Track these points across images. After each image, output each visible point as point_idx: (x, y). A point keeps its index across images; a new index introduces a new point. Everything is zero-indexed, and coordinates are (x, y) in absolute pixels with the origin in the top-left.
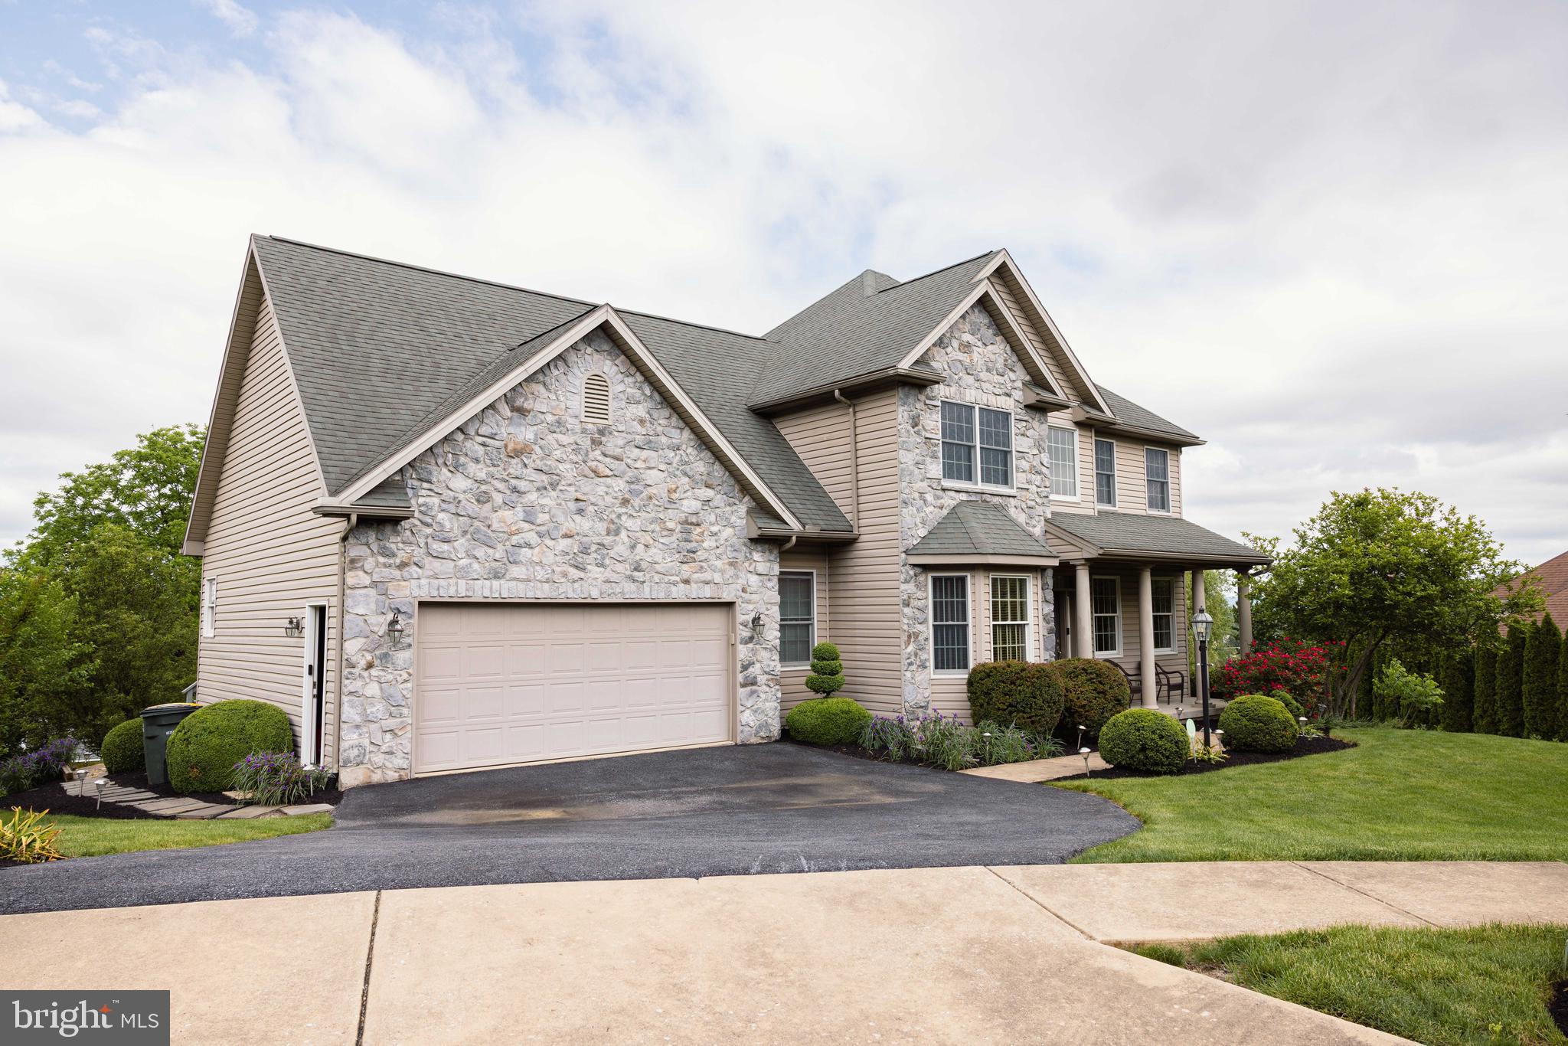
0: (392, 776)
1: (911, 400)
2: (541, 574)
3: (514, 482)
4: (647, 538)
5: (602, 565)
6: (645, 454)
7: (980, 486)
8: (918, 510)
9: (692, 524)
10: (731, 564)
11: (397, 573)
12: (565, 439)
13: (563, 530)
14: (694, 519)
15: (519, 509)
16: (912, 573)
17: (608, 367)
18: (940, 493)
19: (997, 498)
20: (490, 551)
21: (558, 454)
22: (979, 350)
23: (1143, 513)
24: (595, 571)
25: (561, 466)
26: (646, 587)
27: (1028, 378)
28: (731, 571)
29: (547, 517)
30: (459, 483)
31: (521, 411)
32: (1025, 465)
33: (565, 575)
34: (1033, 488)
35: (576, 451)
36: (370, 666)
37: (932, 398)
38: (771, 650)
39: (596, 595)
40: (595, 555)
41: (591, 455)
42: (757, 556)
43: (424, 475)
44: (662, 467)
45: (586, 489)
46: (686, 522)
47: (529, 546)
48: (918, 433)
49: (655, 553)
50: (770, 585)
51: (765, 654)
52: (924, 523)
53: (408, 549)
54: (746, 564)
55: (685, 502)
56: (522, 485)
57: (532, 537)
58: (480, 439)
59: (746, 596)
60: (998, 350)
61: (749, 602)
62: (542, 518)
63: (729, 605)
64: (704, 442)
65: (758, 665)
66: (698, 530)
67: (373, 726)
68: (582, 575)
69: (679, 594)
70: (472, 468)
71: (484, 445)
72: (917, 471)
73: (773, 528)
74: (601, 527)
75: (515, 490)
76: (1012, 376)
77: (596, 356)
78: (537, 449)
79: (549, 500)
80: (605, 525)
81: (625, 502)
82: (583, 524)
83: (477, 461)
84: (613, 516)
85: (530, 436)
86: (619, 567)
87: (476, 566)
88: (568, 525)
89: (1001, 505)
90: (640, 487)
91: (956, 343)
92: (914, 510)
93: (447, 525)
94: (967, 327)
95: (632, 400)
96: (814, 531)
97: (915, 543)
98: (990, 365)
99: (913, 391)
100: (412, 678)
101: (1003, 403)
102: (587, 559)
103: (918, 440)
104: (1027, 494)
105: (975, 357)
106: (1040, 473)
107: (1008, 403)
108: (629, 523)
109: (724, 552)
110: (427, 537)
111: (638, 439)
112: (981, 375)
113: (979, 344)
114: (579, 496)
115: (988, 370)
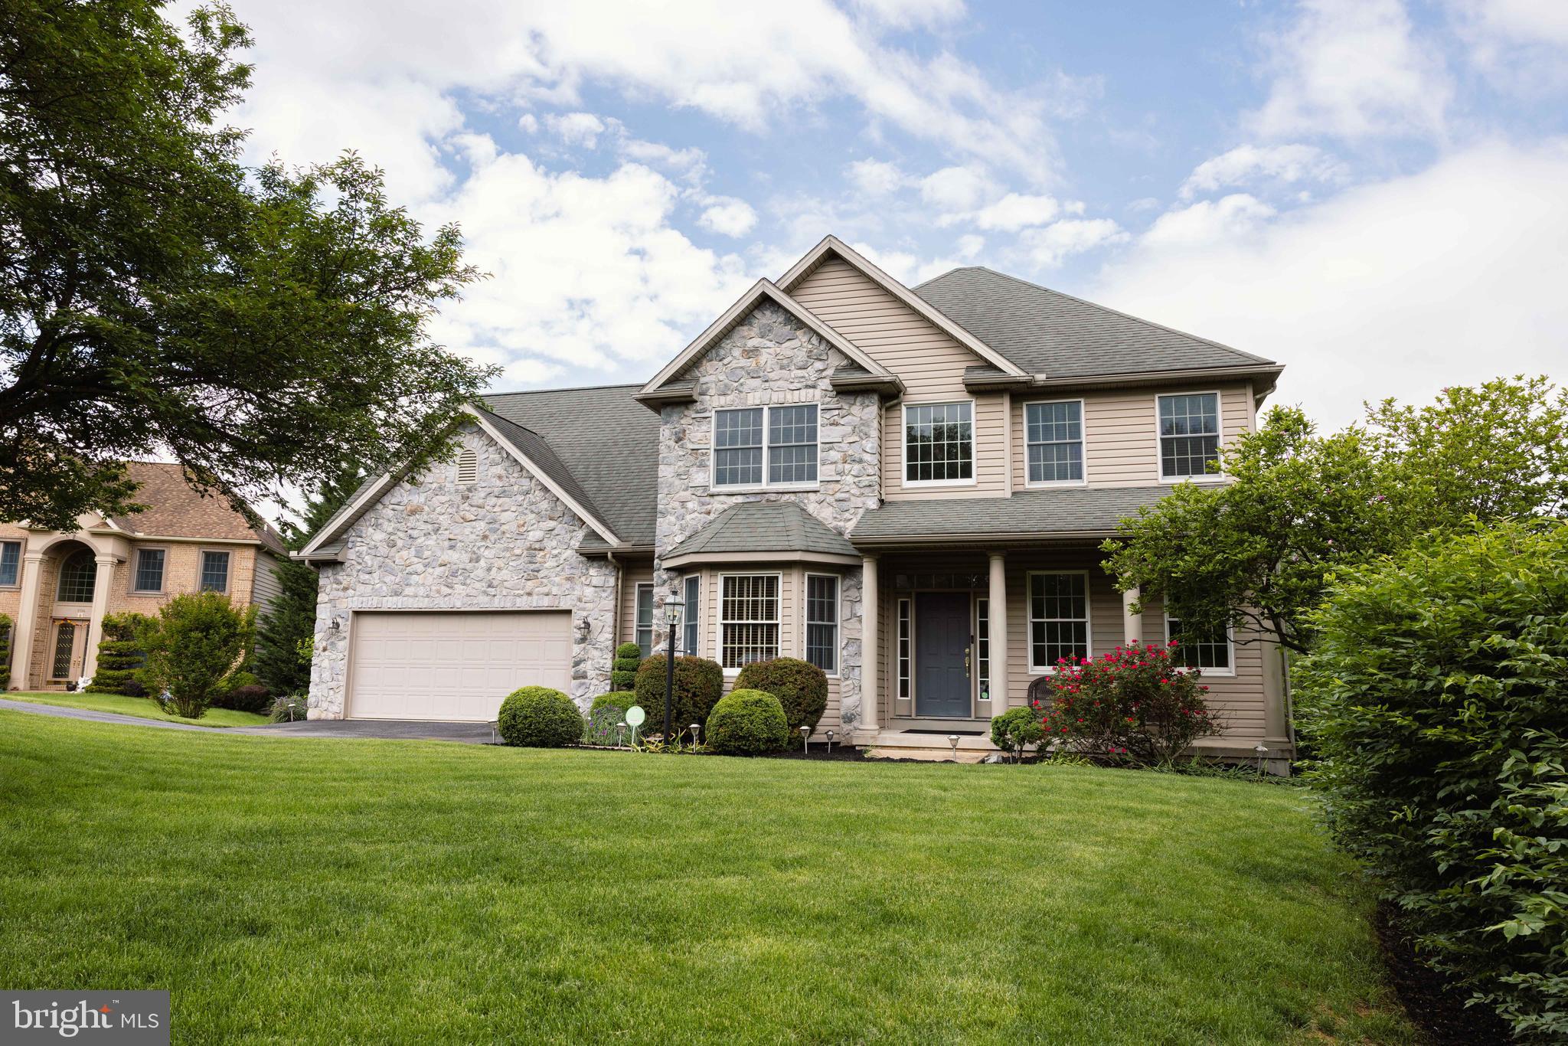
0: (331, 716)
1: (675, 418)
2: (422, 591)
3: (410, 532)
4: (500, 563)
5: (464, 584)
6: (501, 501)
7: (764, 485)
8: (677, 518)
9: (535, 549)
10: (568, 579)
11: (341, 594)
12: (443, 499)
13: (440, 562)
14: (537, 546)
15: (413, 549)
16: (665, 577)
17: (474, 443)
18: (708, 499)
19: (787, 496)
20: (394, 578)
21: (438, 510)
22: (771, 351)
23: (1153, 484)
24: (459, 588)
25: (441, 518)
26: (496, 599)
27: (845, 362)
28: (568, 585)
29: (430, 553)
30: (379, 536)
31: (417, 484)
32: (834, 455)
33: (438, 592)
34: (849, 479)
35: (452, 506)
36: (325, 650)
37: (705, 411)
38: (602, 650)
39: (459, 605)
40: (461, 578)
41: (461, 507)
42: (592, 572)
43: (359, 533)
44: (513, 509)
45: (456, 532)
46: (530, 548)
47: (417, 573)
48: (682, 447)
49: (505, 574)
50: (604, 595)
51: (596, 653)
52: (683, 529)
53: (348, 579)
54: (583, 579)
55: (531, 533)
56: (415, 533)
57: (420, 568)
58: (391, 507)
59: (582, 605)
60: (799, 346)
61: (584, 609)
62: (427, 554)
63: (568, 612)
64: (546, 489)
65: (590, 662)
66: (542, 553)
67: (324, 685)
68: (449, 591)
69: (523, 604)
70: (386, 525)
71: (393, 510)
72: (677, 482)
73: (595, 547)
74: (466, 557)
75: (411, 537)
76: (819, 365)
77: (468, 437)
78: (426, 508)
79: (431, 542)
80: (469, 555)
81: (485, 537)
82: (453, 556)
83: (390, 521)
84: (475, 549)
85: (422, 500)
86: (478, 585)
87: (385, 588)
88: (445, 558)
89: (794, 504)
90: (496, 526)
91: (737, 352)
92: (672, 519)
93: (370, 563)
94: (755, 330)
95: (494, 464)
96: (626, 547)
97: (671, 548)
98: (785, 362)
99: (677, 410)
100: (346, 658)
101: (805, 397)
102: (456, 580)
103: (681, 453)
104: (838, 486)
105: (762, 359)
106: (861, 461)
107: (810, 396)
108: (486, 553)
109: (563, 569)
110: (359, 571)
111: (497, 491)
112: (772, 376)
113: (769, 344)
114: (451, 537)
115: (782, 368)
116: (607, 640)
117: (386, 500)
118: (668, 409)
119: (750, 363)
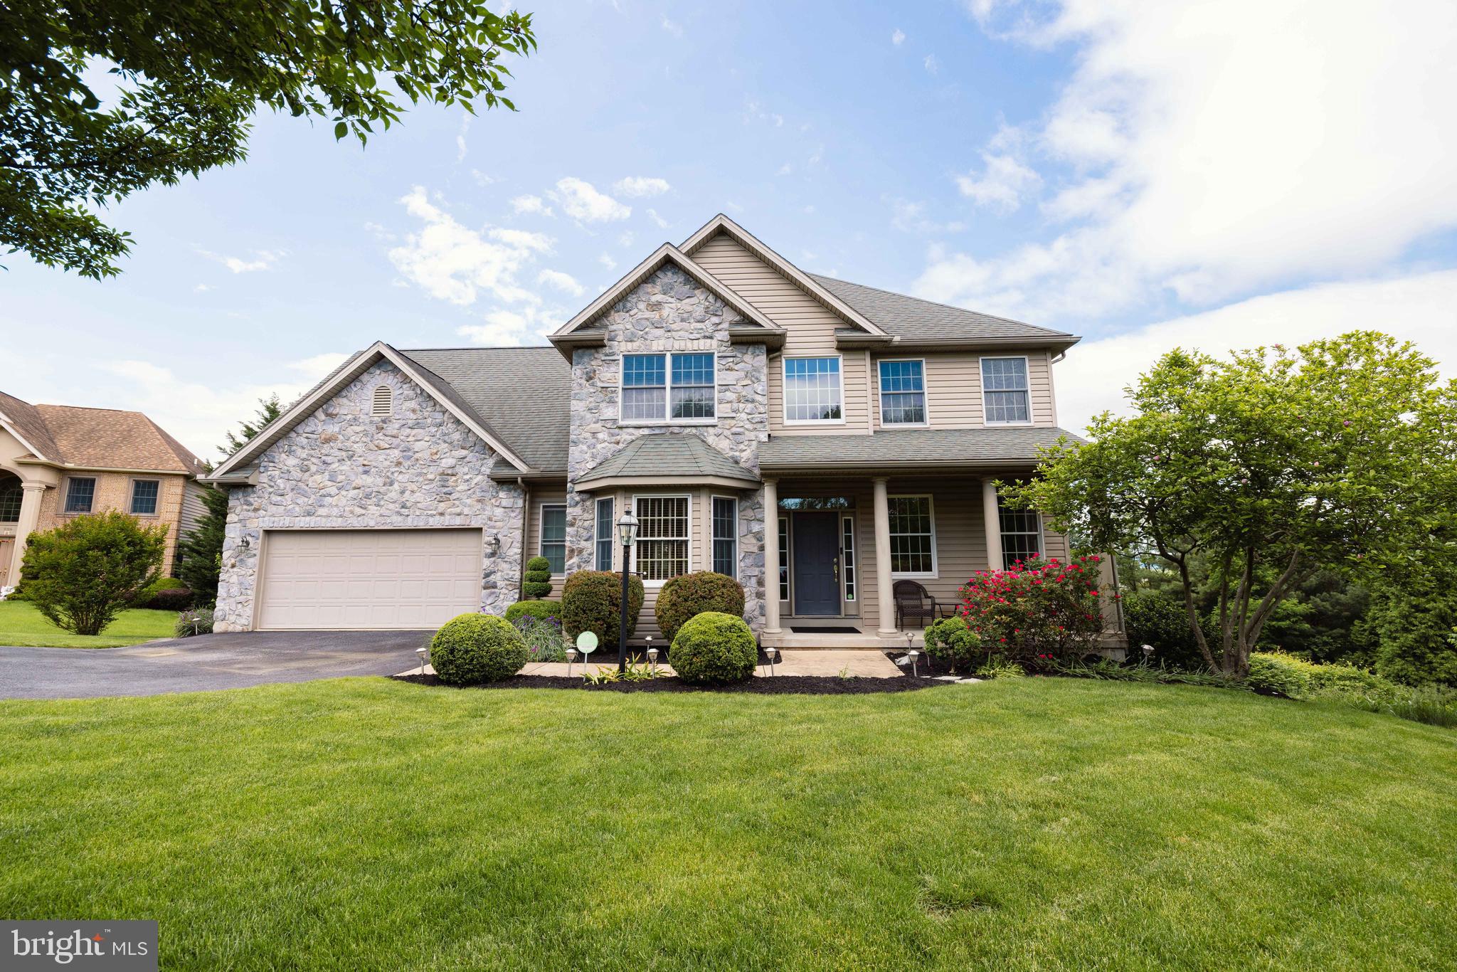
0: (239, 628)
1: (586, 359)
2: (335, 511)
3: (323, 458)
4: (414, 486)
5: (378, 505)
6: (414, 432)
7: (668, 420)
8: (589, 447)
9: (448, 475)
10: (479, 501)
11: (252, 514)
12: (358, 429)
13: (354, 485)
14: (450, 472)
15: (326, 474)
16: (577, 499)
17: (389, 380)
18: (617, 430)
19: (689, 429)
20: (306, 499)
21: (353, 439)
22: (673, 305)
23: (979, 426)
24: (373, 509)
25: (355, 446)
26: (410, 519)
27: (738, 318)
28: (479, 506)
29: (343, 477)
30: (292, 461)
31: (330, 416)
32: (730, 396)
33: (352, 512)
34: (744, 416)
35: (366, 435)
36: (233, 566)
37: (613, 354)
38: (510, 563)
39: (372, 524)
40: (374, 499)
41: (376, 437)
42: (502, 494)
43: (271, 459)
44: (427, 439)
45: (371, 458)
46: (443, 474)
47: (330, 495)
48: (593, 385)
49: (418, 496)
50: (513, 515)
51: (505, 566)
52: (594, 457)
53: (260, 501)
54: (493, 501)
55: (444, 461)
56: (328, 459)
57: (333, 490)
58: (305, 435)
59: (492, 523)
60: (698, 302)
61: (494, 527)
62: (340, 478)
63: (479, 530)
64: (458, 422)
65: (499, 574)
66: (454, 478)
67: (233, 599)
68: (363, 511)
69: (436, 523)
70: (299, 452)
71: (307, 438)
72: (589, 415)
73: (505, 472)
74: (380, 481)
75: (324, 463)
76: (715, 320)
77: (383, 375)
78: (341, 437)
79: (345, 467)
80: (383, 480)
81: (399, 464)
82: (368, 480)
83: (303, 448)
84: (389, 474)
85: (337, 429)
86: (391, 506)
87: (297, 509)
88: (358, 482)
89: (695, 435)
90: (410, 454)
91: (642, 306)
92: (585, 448)
93: (282, 486)
94: (658, 288)
95: (408, 399)
96: (535, 473)
97: (582, 473)
98: (685, 315)
99: (588, 352)
100: (256, 574)
101: (703, 346)
102: (369, 502)
103: (592, 390)
104: (733, 422)
105: (665, 312)
106: (753, 401)
107: (708, 345)
108: (400, 477)
109: (474, 493)
110: (270, 493)
111: (410, 423)
112: (673, 327)
113: (671, 300)
114: (366, 463)
115: (683, 320)
116: (516, 554)
117: (300, 429)
118: (580, 351)
119: (655, 316)
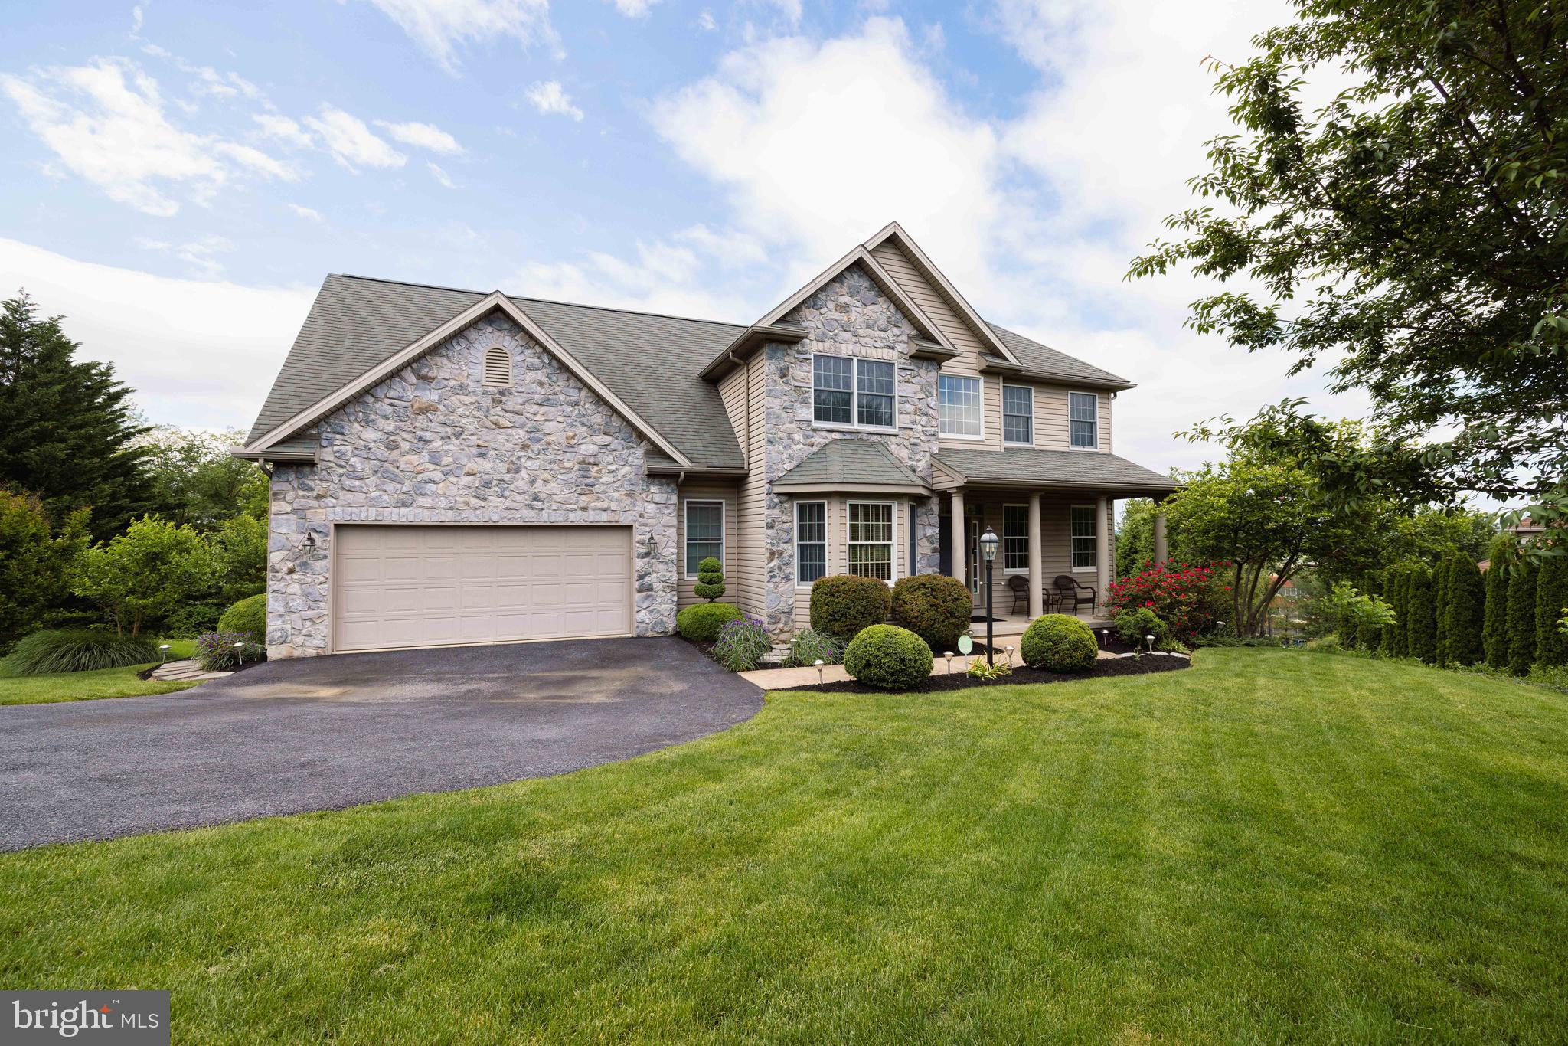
0: (310, 652)
1: (779, 355)
2: (443, 502)
3: (419, 433)
4: (546, 475)
5: (502, 496)
6: (543, 410)
7: (856, 426)
8: (785, 447)
9: (589, 463)
10: (628, 495)
11: (315, 503)
12: (467, 399)
13: (466, 470)
14: (591, 460)
15: (425, 454)
16: (776, 500)
17: (507, 342)
18: (811, 433)
19: (875, 437)
20: (398, 486)
21: (460, 411)
22: (859, 310)
23: (1066, 449)
24: (495, 500)
25: (464, 421)
26: (545, 514)
27: (914, 332)
28: (628, 501)
29: (451, 459)
30: (370, 435)
31: (426, 379)
32: (909, 407)
33: (467, 504)
34: (919, 428)
35: (479, 408)
36: (291, 571)
37: (805, 352)
38: (667, 563)
39: (496, 519)
40: (496, 489)
41: (492, 411)
42: (653, 489)
43: (338, 429)
44: (560, 419)
45: (488, 438)
46: (583, 462)
47: (434, 482)
48: (787, 383)
49: (553, 487)
50: (667, 511)
51: (661, 567)
52: (790, 458)
53: (325, 485)
54: (644, 495)
55: (583, 447)
56: (427, 435)
57: (438, 476)
58: (388, 402)
59: (644, 521)
60: (881, 310)
61: (646, 525)
62: (445, 460)
63: (630, 527)
64: (600, 400)
65: (654, 575)
66: (596, 468)
67: (294, 616)
68: (483, 503)
69: (577, 518)
70: (381, 423)
71: (392, 405)
72: (784, 415)
73: (663, 465)
74: (502, 467)
75: (421, 439)
76: (896, 331)
77: (497, 334)
78: (441, 407)
79: (452, 447)
80: (506, 466)
81: (525, 447)
82: (486, 465)
83: (386, 418)
84: (514, 459)
85: (436, 398)
86: (519, 498)
87: (385, 497)
88: (472, 466)
89: (879, 442)
90: (539, 435)
91: (831, 305)
92: (781, 448)
93: (359, 467)
94: (845, 290)
95: (531, 368)
96: (700, 467)
97: (780, 475)
98: (870, 322)
99: (782, 347)
100: (330, 581)
101: (885, 355)
102: (489, 492)
103: (787, 389)
104: (911, 433)
105: (853, 315)
106: (927, 415)
107: (890, 355)
108: (529, 464)
109: (622, 486)
110: (341, 475)
111: (538, 398)
112: (860, 331)
113: (859, 304)
114: (481, 443)
115: (868, 327)
116: (672, 554)
117: (380, 392)
118: (774, 345)
119: (843, 318)
